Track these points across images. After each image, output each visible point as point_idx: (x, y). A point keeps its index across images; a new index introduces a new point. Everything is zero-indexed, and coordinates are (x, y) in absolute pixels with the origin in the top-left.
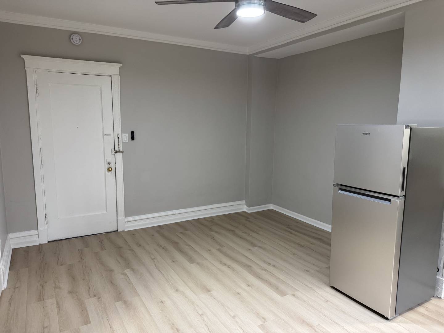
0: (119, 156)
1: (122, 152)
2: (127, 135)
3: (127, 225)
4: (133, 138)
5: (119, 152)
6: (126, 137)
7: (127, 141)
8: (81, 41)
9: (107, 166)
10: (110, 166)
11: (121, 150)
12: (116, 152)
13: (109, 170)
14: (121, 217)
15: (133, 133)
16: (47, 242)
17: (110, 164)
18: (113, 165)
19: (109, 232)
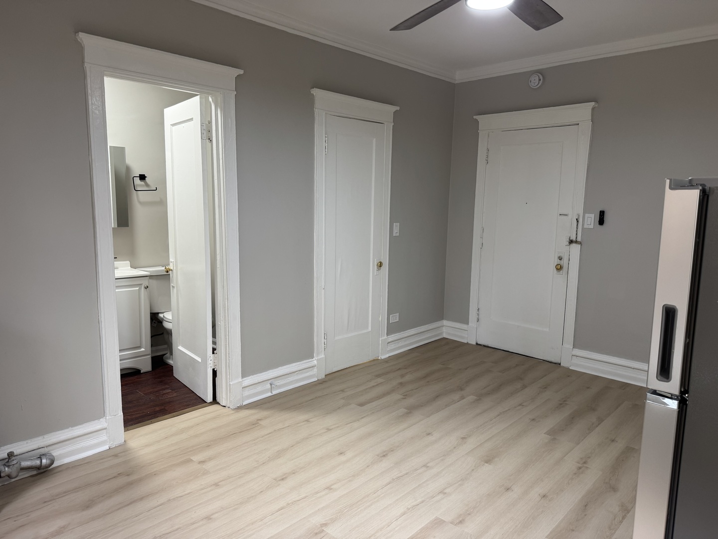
0: (576, 248)
1: (580, 243)
2: (592, 216)
3: (575, 361)
4: (601, 222)
5: (576, 242)
6: (591, 220)
7: (592, 226)
8: (541, 82)
9: (557, 261)
10: (561, 262)
11: (579, 239)
12: (571, 242)
13: (559, 268)
14: (569, 345)
15: (602, 213)
16: (474, 343)
17: (561, 259)
18: (564, 262)
19: (548, 362)
